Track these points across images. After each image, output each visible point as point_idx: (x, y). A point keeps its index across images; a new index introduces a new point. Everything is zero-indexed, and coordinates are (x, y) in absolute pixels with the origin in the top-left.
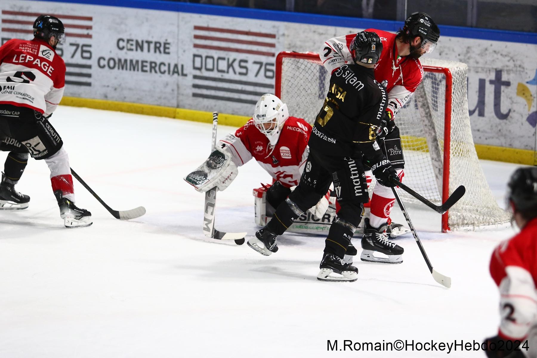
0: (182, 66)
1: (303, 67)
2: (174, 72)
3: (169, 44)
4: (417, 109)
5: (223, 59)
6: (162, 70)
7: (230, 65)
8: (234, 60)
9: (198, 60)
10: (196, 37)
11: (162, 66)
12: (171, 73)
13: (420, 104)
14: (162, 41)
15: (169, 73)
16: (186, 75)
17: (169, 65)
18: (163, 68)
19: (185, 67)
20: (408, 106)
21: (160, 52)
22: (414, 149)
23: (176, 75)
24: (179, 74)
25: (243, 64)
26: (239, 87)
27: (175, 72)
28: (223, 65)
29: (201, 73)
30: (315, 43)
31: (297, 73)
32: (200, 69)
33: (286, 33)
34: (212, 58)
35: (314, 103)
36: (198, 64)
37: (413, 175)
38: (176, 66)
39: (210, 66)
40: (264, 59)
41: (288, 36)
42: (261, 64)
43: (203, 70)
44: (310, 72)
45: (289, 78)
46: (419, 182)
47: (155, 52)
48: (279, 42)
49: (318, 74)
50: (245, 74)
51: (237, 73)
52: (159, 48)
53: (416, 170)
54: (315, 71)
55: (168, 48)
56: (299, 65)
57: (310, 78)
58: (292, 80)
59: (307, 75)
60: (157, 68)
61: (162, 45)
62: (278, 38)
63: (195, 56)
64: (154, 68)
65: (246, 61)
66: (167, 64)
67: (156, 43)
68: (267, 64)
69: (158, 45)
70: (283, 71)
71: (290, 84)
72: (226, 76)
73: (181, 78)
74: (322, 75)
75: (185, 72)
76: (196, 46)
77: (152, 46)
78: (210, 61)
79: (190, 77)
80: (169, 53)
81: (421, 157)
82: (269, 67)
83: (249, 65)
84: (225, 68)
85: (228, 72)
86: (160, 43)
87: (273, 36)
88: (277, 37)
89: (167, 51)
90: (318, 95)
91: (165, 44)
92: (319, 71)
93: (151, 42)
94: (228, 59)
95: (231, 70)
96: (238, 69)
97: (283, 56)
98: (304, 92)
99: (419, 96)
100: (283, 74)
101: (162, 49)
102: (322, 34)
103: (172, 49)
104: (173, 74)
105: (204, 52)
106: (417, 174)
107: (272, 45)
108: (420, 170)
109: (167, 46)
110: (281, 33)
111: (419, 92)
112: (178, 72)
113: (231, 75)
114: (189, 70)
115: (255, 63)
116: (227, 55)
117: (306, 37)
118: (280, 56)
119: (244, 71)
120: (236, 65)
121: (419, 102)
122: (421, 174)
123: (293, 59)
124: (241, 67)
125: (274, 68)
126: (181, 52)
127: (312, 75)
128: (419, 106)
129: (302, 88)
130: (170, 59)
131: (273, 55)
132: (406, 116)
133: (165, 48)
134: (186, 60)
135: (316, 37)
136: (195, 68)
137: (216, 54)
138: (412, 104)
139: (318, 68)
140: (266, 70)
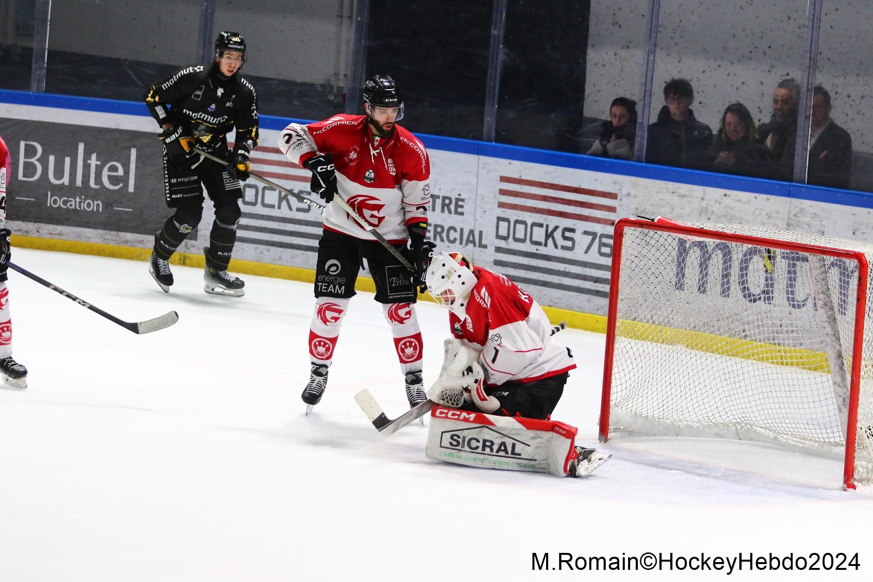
0: (481, 233)
1: (653, 242)
2: (468, 241)
3: (463, 200)
4: (816, 310)
5: (541, 225)
6: (452, 238)
7: (549, 235)
8: (556, 228)
9: (503, 225)
10: (503, 192)
11: (452, 232)
12: (464, 242)
13: (820, 303)
14: (454, 196)
15: (461, 243)
16: (485, 247)
17: (462, 230)
18: (453, 235)
19: (484, 235)
20: (804, 305)
21: (450, 212)
22: (810, 369)
23: (471, 245)
24: (475, 245)
25: (567, 234)
26: (561, 267)
27: (471, 241)
28: (539, 234)
29: (508, 244)
30: (673, 209)
31: (644, 251)
32: (505, 238)
33: (633, 192)
34: (524, 223)
35: (667, 296)
36: (503, 232)
37: (806, 406)
38: (472, 232)
39: (520, 235)
40: (598, 228)
41: (635, 197)
42: (594, 235)
43: (511, 240)
44: (662, 249)
45: (633, 258)
46: (814, 416)
47: (443, 211)
48: (621, 205)
49: (674, 253)
50: (571, 249)
51: (559, 247)
52: (448, 206)
53: (811, 400)
54: (670, 248)
55: (462, 207)
56: (648, 238)
57: (662, 258)
58: (636, 261)
59: (658, 253)
60: (444, 235)
61: (454, 201)
62: (621, 200)
63: (499, 219)
64: (440, 234)
65: (572, 230)
66: (459, 230)
67: (444, 198)
68: (602, 236)
69: (447, 201)
70: (623, 247)
71: (633, 266)
72: (543, 250)
73: (477, 249)
74: (681, 254)
75: (484, 242)
76: (501, 205)
77: (439, 202)
78: (520, 228)
79: (491, 249)
80: (462, 214)
81: (819, 380)
82: (604, 240)
83: (577, 236)
84: (542, 240)
85: (546, 245)
86: (450, 199)
87: (613, 196)
88: (619, 198)
89: (460, 210)
90: (674, 283)
91: (457, 200)
92: (677, 248)
93: (438, 197)
94: (547, 226)
95: (550, 241)
96: (560, 242)
97: (624, 224)
98: (652, 278)
99: (819, 291)
100: (623, 252)
101: (452, 207)
102: (684, 196)
103: (467, 208)
104: (467, 244)
105: (513, 215)
106: (812, 405)
107: (612, 209)
108: (816, 399)
109: (460, 203)
110: (625, 192)
111: (820, 286)
112: (473, 242)
113: (550, 250)
114: (490, 239)
115: (586, 233)
116: (546, 220)
117: (661, 199)
118: (621, 224)
119: (569, 244)
120: (558, 234)
121: (819, 300)
122: (818, 404)
123: (639, 229)
124: (565, 238)
125: (611, 242)
126: (479, 212)
127: (666, 254)
128: (818, 306)
129: (650, 273)
130: (464, 223)
131: (613, 224)
132: (800, 320)
133: (457, 206)
134: (487, 226)
135: (676, 200)
136: (498, 237)
137: (530, 218)
138: (810, 302)
139: (675, 244)
140: (602, 245)
